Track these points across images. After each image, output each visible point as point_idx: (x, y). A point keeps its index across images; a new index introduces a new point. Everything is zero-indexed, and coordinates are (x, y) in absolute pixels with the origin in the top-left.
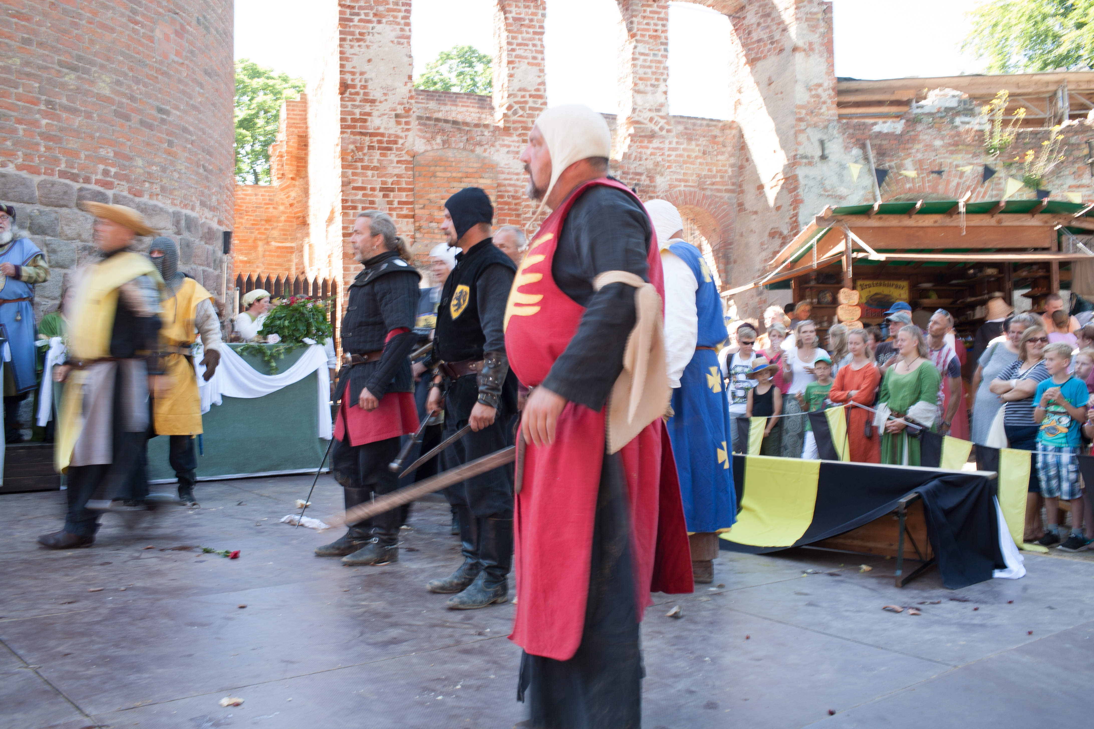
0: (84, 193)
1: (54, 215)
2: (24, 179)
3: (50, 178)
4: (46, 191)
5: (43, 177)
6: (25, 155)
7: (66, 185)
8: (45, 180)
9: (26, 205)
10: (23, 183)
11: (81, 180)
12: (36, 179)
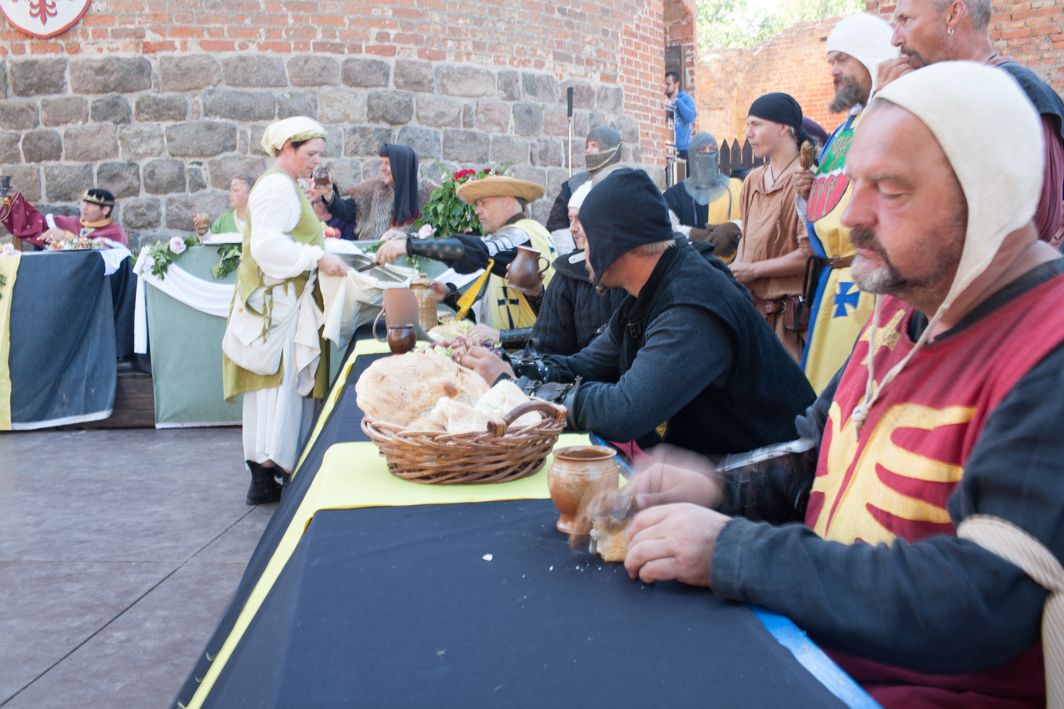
0: (349, 65)
1: (309, 97)
2: (268, 59)
3: (304, 54)
4: (297, 69)
5: (294, 54)
6: (268, 31)
7: (325, 58)
8: (296, 57)
9: (273, 89)
10: (269, 63)
11: (346, 50)
12: (286, 58)
